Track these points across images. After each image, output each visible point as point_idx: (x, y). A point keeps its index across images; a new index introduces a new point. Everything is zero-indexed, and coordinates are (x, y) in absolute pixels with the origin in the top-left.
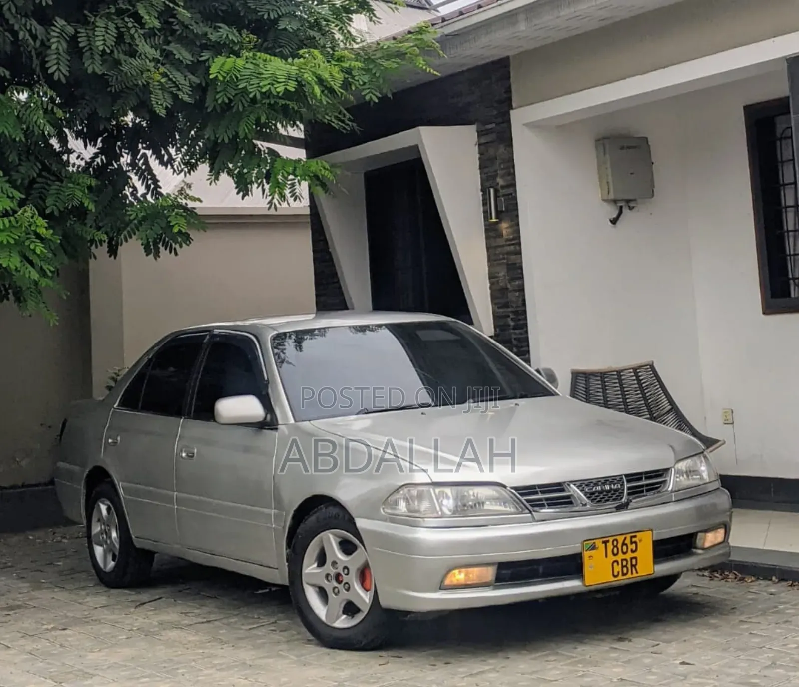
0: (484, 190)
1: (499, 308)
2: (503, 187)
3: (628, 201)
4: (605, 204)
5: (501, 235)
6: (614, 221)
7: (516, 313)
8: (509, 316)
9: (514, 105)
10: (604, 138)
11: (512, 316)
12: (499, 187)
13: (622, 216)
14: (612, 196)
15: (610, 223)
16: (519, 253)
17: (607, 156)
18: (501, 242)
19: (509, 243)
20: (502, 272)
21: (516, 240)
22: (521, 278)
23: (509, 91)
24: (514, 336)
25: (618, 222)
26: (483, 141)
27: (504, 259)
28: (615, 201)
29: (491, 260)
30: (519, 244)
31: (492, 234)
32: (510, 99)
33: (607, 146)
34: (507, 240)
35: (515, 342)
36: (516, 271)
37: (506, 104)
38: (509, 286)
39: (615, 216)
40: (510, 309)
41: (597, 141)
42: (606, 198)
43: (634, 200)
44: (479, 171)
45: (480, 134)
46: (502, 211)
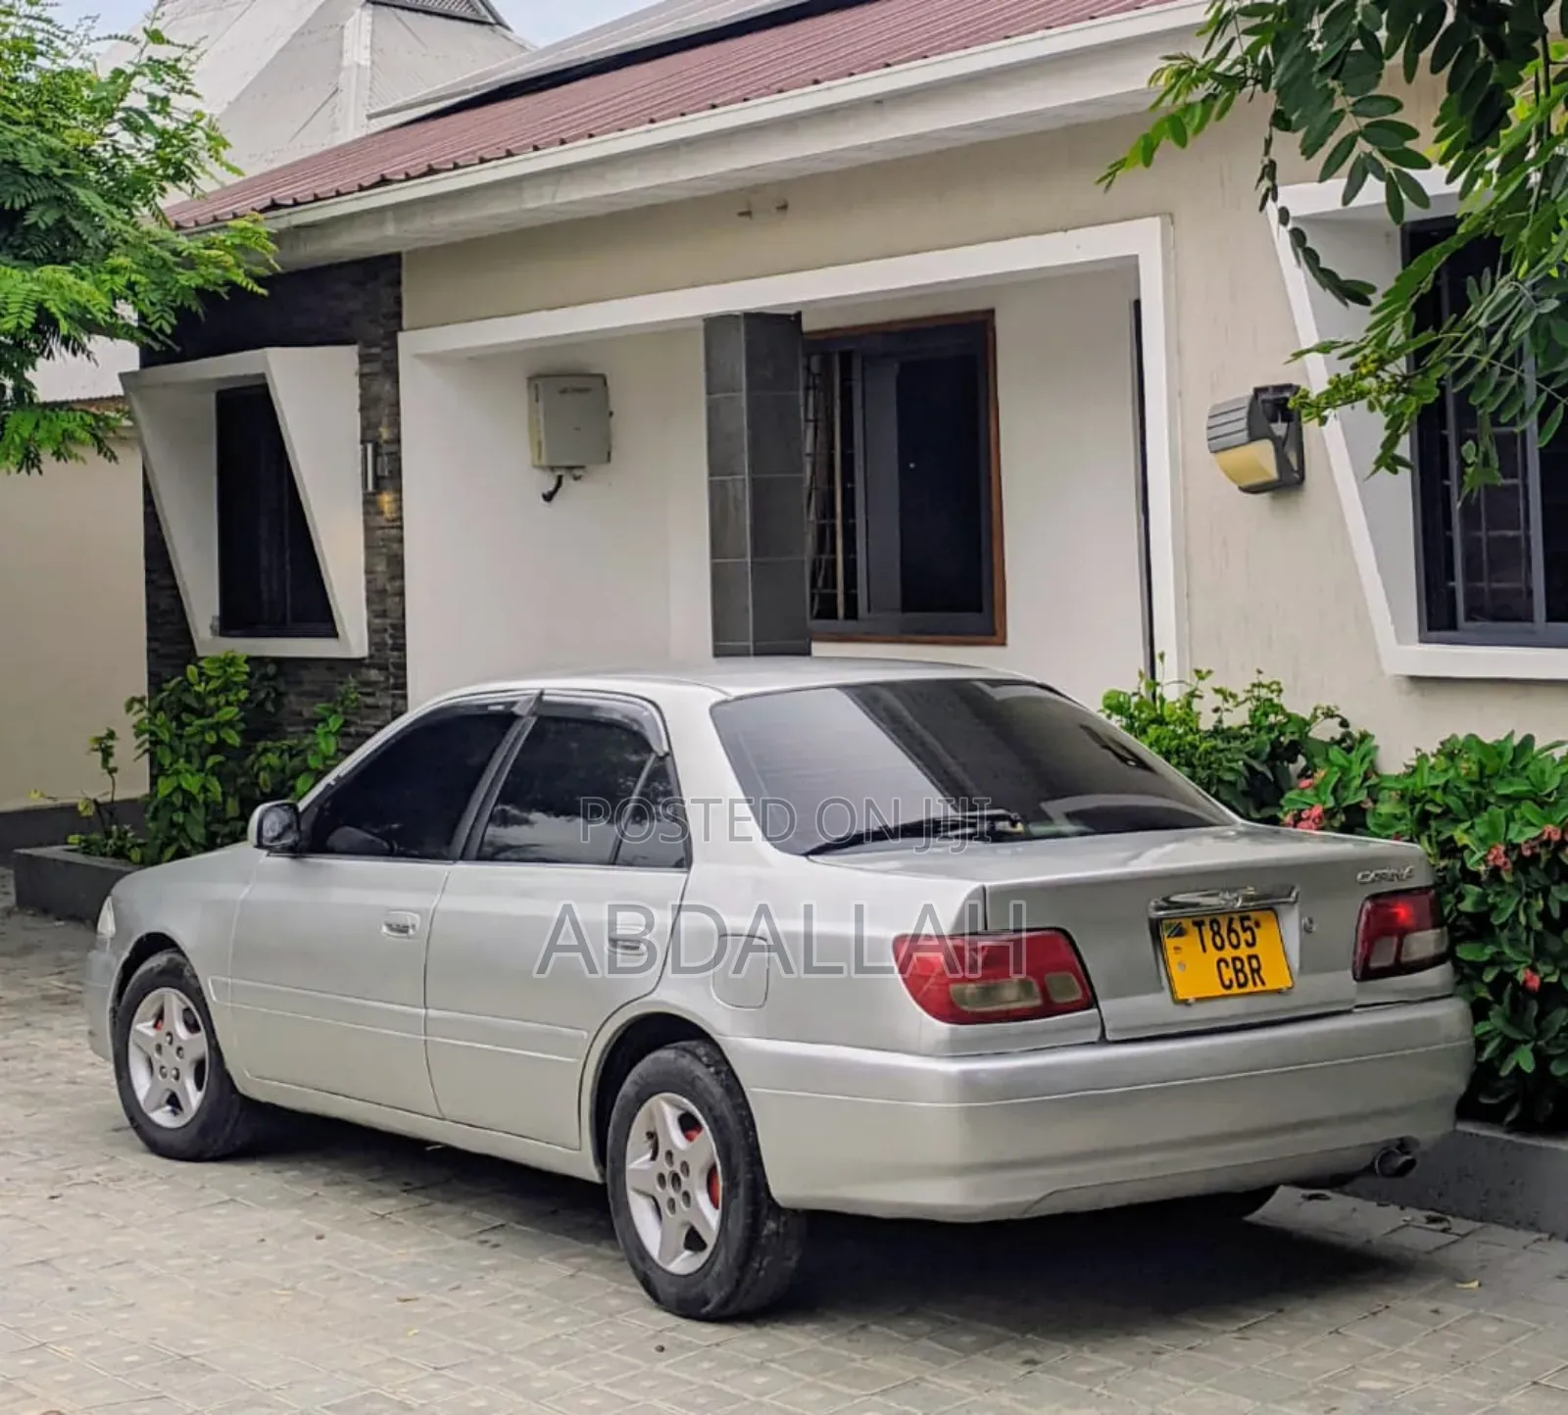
0: (363, 442)
1: (377, 616)
2: (386, 442)
3: (570, 468)
4: (537, 473)
5: (381, 513)
6: (548, 497)
7: (393, 626)
8: (386, 630)
9: (405, 324)
10: (539, 376)
11: (390, 631)
12: (381, 442)
13: (560, 490)
14: (544, 462)
15: (542, 500)
16: (401, 540)
17: (541, 403)
18: (381, 521)
19: (391, 524)
20: (381, 567)
21: (398, 522)
22: (402, 577)
23: (398, 301)
24: (391, 660)
25: (556, 499)
26: (367, 370)
27: (384, 546)
28: (552, 469)
29: (369, 547)
30: (401, 528)
31: (372, 509)
32: (398, 316)
33: (541, 387)
34: (388, 521)
35: (392, 669)
36: (396, 565)
37: (394, 321)
38: (388, 587)
39: (551, 488)
40: (389, 621)
41: (530, 379)
42: (536, 463)
43: (582, 467)
44: (358, 414)
45: (364, 359)
46: (383, 477)
